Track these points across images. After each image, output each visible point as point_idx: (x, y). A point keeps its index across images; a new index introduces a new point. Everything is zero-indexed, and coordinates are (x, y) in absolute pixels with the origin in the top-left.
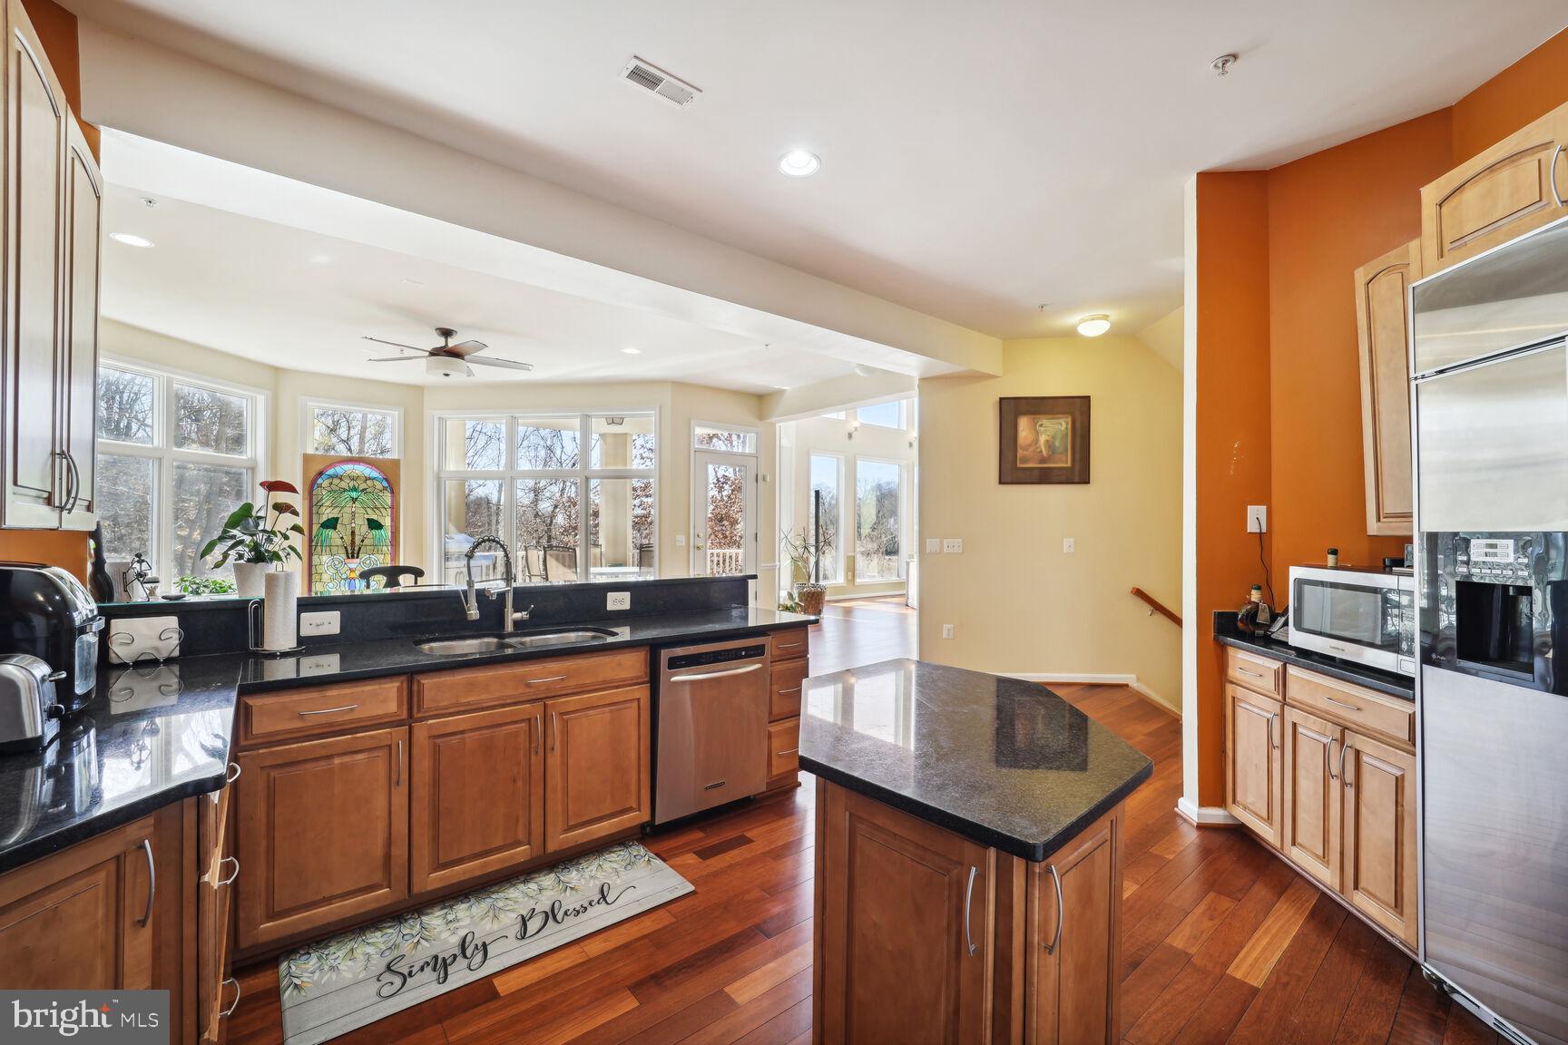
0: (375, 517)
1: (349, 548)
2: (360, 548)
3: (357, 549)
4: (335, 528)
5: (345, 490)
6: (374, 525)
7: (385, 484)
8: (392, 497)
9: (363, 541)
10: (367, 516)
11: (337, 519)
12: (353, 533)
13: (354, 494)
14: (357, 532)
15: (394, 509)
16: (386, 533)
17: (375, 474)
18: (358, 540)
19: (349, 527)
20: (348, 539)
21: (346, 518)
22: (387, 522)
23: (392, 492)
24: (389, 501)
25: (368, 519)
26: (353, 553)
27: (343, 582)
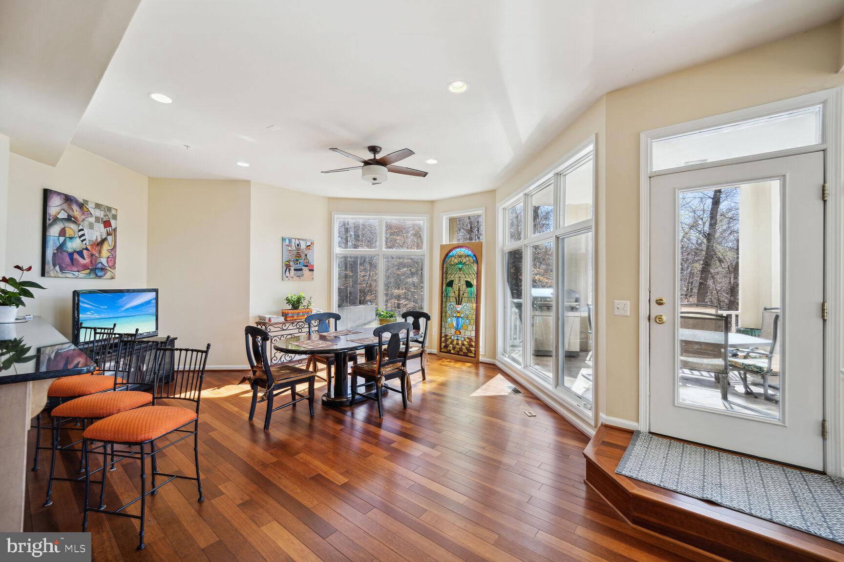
0: (469, 280)
1: (457, 298)
2: (462, 299)
3: (460, 299)
4: (452, 287)
5: (457, 264)
6: (469, 284)
7: (475, 259)
8: (478, 266)
9: (463, 294)
10: (465, 279)
11: (453, 281)
12: (459, 289)
13: (460, 266)
14: (461, 289)
15: (478, 274)
16: (474, 289)
17: (470, 253)
18: (461, 293)
19: (457, 286)
20: (457, 293)
21: (456, 282)
22: (474, 283)
23: (477, 264)
24: (475, 268)
25: (466, 281)
26: (459, 302)
27: (454, 318)
